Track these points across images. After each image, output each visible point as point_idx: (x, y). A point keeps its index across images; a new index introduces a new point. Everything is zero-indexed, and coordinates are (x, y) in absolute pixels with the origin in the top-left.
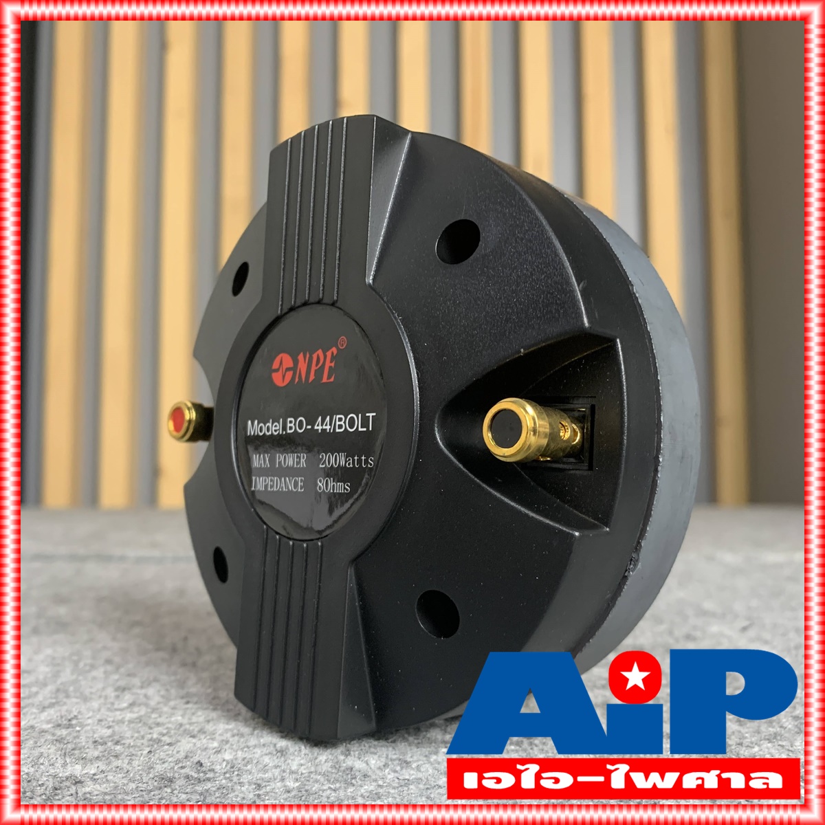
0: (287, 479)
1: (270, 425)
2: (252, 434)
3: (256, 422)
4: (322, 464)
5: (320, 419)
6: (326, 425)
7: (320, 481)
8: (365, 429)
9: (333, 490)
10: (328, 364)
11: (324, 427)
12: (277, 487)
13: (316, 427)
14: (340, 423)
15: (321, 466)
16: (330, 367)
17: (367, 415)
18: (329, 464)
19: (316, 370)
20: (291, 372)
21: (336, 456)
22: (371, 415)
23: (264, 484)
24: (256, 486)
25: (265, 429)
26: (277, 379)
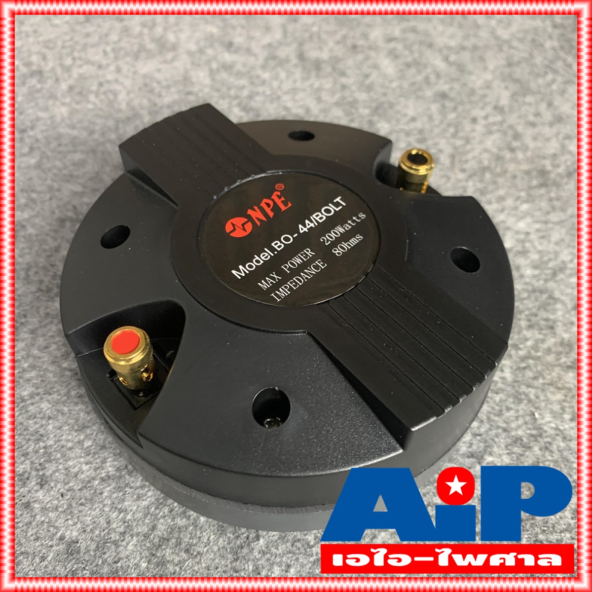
0: (306, 271)
1: (258, 258)
2: (243, 275)
3: (241, 267)
4: (327, 242)
5: (300, 226)
6: (309, 225)
7: (336, 250)
8: (341, 207)
9: (350, 246)
10: (278, 201)
11: (308, 227)
12: (301, 282)
13: (301, 232)
15: (327, 244)
16: (283, 201)
17: (335, 201)
19: (271, 210)
20: (250, 223)
21: (333, 232)
22: (338, 199)
23: (286, 290)
24: (279, 297)
25: (254, 264)
26: (239, 234)
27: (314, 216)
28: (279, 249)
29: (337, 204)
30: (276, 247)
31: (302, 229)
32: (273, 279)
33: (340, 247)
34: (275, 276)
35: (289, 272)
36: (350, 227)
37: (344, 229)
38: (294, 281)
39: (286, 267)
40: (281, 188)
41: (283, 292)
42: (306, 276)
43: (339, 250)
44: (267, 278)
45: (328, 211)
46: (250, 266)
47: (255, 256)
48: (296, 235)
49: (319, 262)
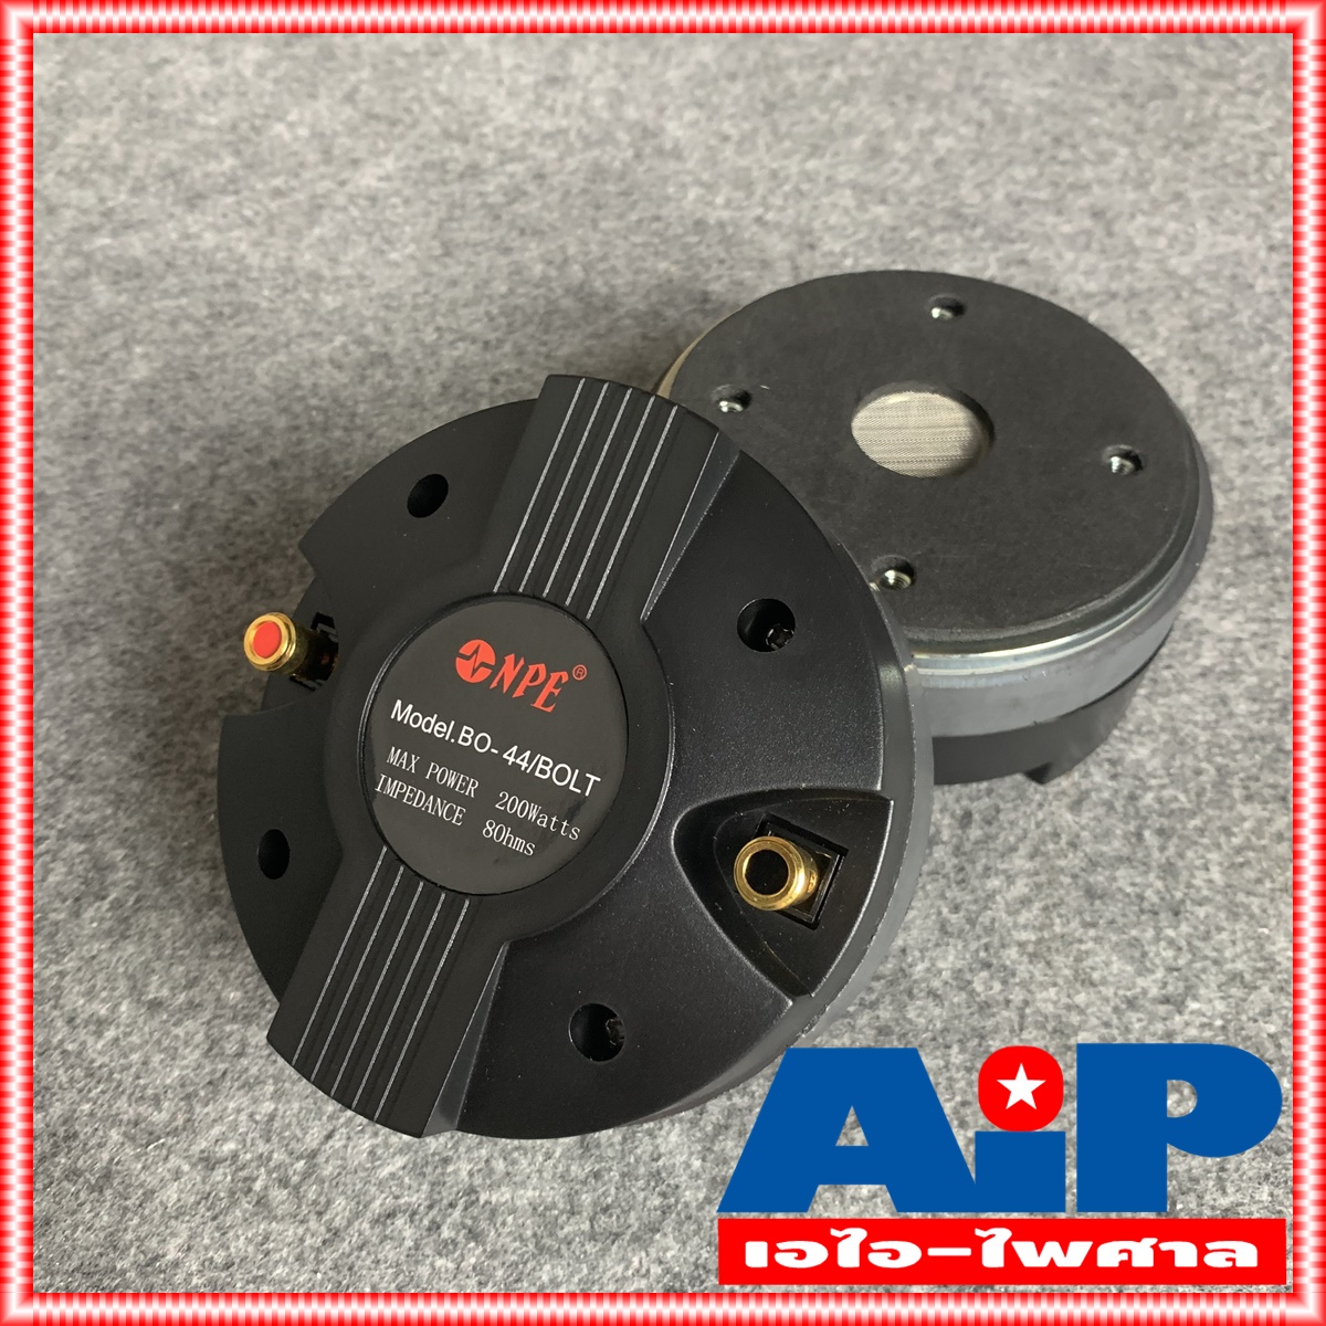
0: (439, 800)
1: (433, 721)
2: (399, 719)
3: (410, 707)
4: (501, 805)
5: (515, 749)
6: (523, 760)
7: (491, 825)
8: (579, 791)
9: (508, 842)
10: (549, 688)
11: (518, 762)
12: (418, 803)
13: (505, 756)
14: (544, 767)
15: (497, 806)
16: (552, 694)
17: (588, 775)
18: (511, 809)
19: (528, 687)
20: (489, 671)
21: (525, 804)
22: (593, 778)
23: (398, 790)
24: (383, 788)
25: (422, 722)
26: (463, 669)
27: (544, 758)
28: (460, 741)
29: (582, 782)
30: (463, 734)
31: (510, 755)
32: (409, 762)
33: (501, 829)
34: (414, 763)
35: (428, 777)
36: (544, 825)
37: (538, 817)
38: (415, 795)
39: (434, 768)
40: (579, 676)
41: (392, 788)
42: (431, 806)
43: (493, 830)
44: (405, 754)
45: (562, 775)
46: (416, 720)
47: (435, 715)
48: (496, 752)
49: (461, 812)
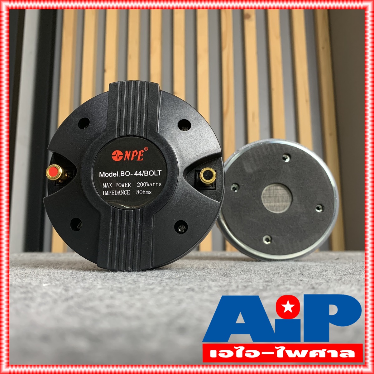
0: (121, 191)
1: (112, 174)
2: (102, 176)
3: (104, 173)
5: (137, 172)
6: (140, 174)
7: (138, 191)
8: (157, 175)
9: (144, 193)
10: (140, 155)
11: (139, 174)
12: (116, 194)
13: (135, 174)
14: (146, 173)
15: (138, 186)
16: (141, 156)
17: (158, 171)
18: (142, 186)
19: (134, 157)
20: (122, 157)
21: (145, 183)
22: (159, 171)
23: (109, 193)
24: (105, 194)
25: (109, 175)
26: (115, 159)
27: (145, 171)
28: (121, 175)
29: (157, 173)
30: (121, 174)
31: (136, 174)
32: (109, 185)
33: (141, 191)
34: (111, 185)
35: (116, 187)
36: (152, 186)
37: (149, 185)
38: (114, 192)
39: (117, 184)
40: (146, 150)
41: (107, 193)
42: (120, 193)
43: (139, 192)
44: (108, 184)
45: (151, 173)
46: (107, 175)
47: (112, 172)
48: (132, 174)
49: (129, 191)
